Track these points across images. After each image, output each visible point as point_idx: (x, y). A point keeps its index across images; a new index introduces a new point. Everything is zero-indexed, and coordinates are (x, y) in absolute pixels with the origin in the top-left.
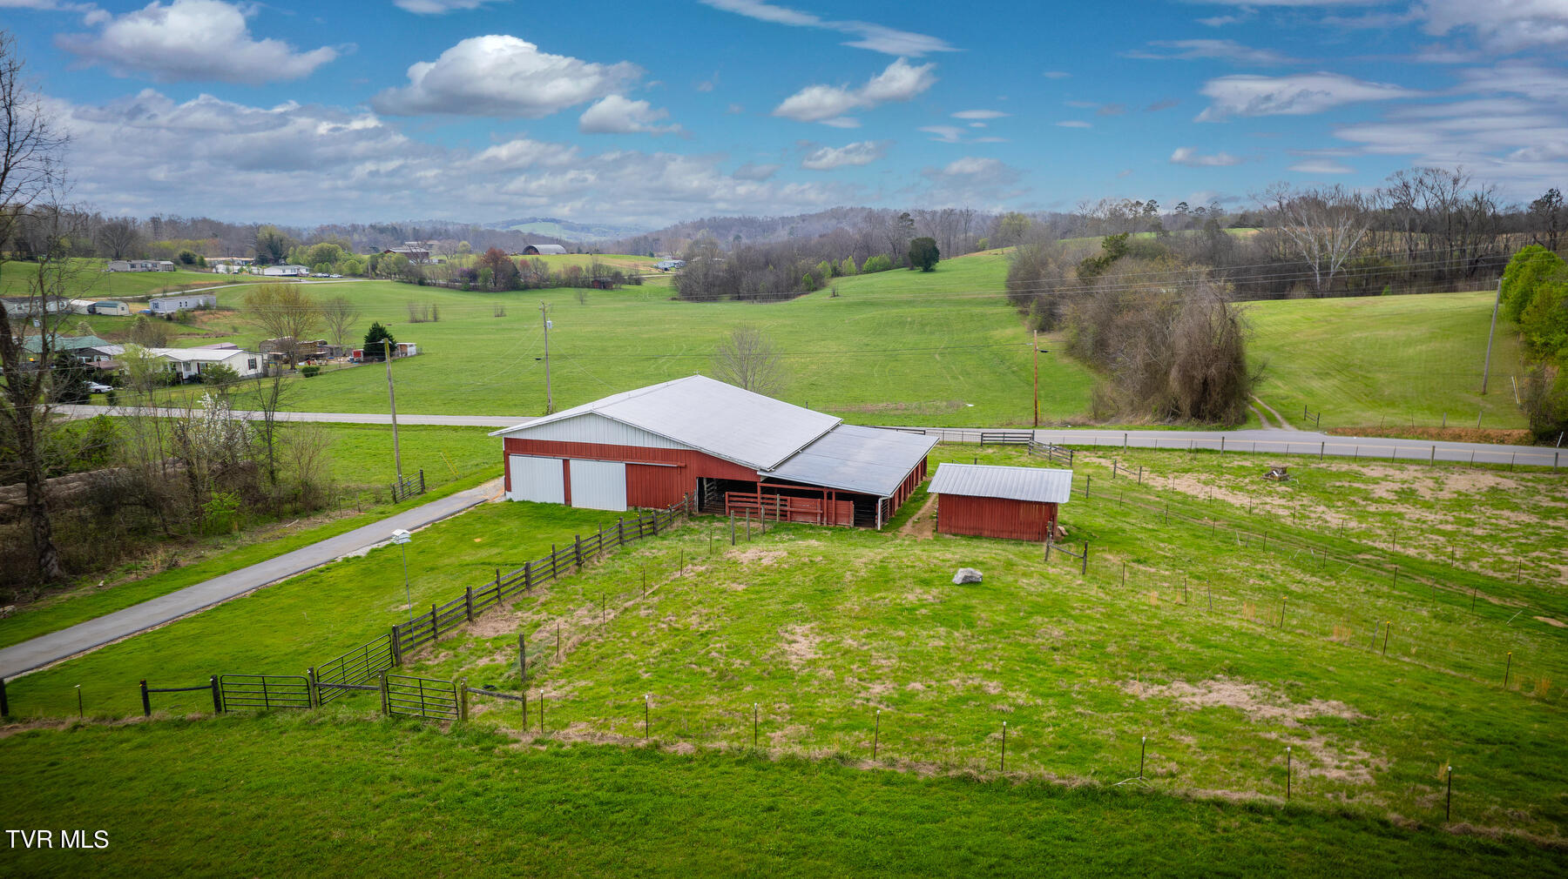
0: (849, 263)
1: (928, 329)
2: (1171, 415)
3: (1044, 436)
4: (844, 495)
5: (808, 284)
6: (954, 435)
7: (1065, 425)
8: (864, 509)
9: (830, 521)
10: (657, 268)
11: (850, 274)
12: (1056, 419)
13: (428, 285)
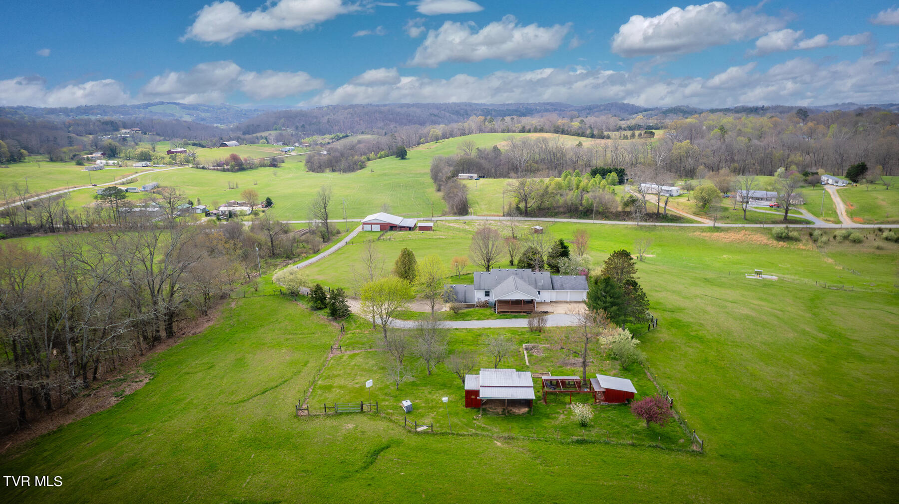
0: (372, 155)
1: (408, 188)
2: (455, 214)
3: (433, 219)
4: (408, 227)
5: (361, 166)
6: (419, 219)
7: (438, 216)
8: (410, 229)
9: (406, 230)
10: (282, 151)
11: (373, 160)
12: (436, 215)
13: (206, 169)
